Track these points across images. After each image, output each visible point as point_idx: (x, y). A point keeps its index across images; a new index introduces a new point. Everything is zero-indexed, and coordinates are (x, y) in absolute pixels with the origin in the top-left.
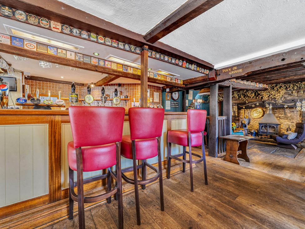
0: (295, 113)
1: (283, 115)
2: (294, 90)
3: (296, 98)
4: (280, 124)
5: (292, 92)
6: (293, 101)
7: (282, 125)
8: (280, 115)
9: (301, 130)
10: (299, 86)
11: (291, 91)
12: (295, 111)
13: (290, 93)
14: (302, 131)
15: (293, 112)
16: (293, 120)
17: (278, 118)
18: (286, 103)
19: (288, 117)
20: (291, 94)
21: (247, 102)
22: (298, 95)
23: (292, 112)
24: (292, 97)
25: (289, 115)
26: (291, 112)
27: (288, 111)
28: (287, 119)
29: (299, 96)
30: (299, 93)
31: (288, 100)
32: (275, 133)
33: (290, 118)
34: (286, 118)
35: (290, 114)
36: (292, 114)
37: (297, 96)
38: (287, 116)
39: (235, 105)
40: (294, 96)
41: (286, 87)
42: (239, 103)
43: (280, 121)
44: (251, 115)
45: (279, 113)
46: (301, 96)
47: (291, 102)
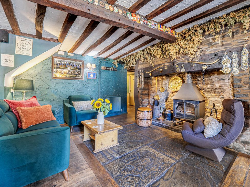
0: (226, 81)
1: (208, 86)
2: (216, 33)
3: (221, 49)
4: (204, 101)
5: (214, 39)
6: (216, 55)
7: (208, 102)
8: (205, 86)
9: (230, 116)
10: (224, 23)
11: (213, 37)
12: (225, 78)
13: (211, 41)
14: (232, 120)
15: (224, 80)
16: (223, 94)
17: (203, 91)
18: (205, 61)
19: (216, 89)
20: (211, 43)
21: (153, 65)
22: (224, 43)
23: (222, 81)
24: (214, 48)
25: (217, 85)
26: (220, 80)
27: (216, 79)
28: (215, 92)
29: (226, 45)
30: (226, 38)
31: (209, 55)
32: (194, 117)
33: (219, 90)
34: (214, 90)
35: (219, 84)
36: (222, 84)
37: (223, 45)
38: (215, 87)
39: (141, 72)
40: (217, 47)
41: (204, 31)
42: (146, 68)
43: (205, 96)
44: (169, 87)
45: (204, 83)
46: (230, 44)
47: (213, 59)
